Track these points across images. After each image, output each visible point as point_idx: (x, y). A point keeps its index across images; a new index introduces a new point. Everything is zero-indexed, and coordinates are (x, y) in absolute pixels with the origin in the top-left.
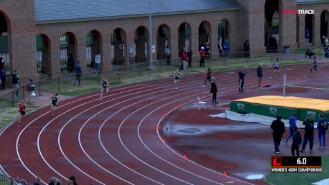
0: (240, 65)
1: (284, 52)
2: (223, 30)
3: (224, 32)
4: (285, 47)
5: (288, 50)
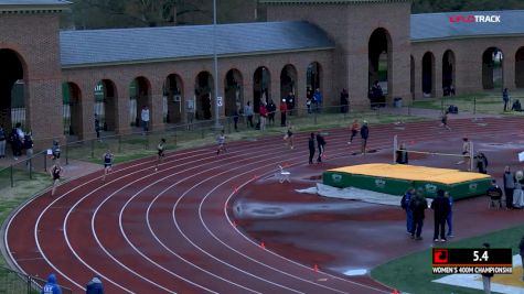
0: (336, 123)
1: (394, 105)
2: (313, 75)
3: (314, 79)
4: (396, 100)
5: (399, 103)
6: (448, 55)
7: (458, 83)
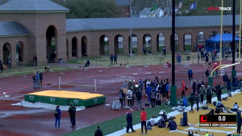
0: (31, 71)
1: (59, 62)
2: (19, 48)
3: (20, 50)
4: (60, 60)
5: (61, 61)
6: (83, 38)
7: (89, 52)
